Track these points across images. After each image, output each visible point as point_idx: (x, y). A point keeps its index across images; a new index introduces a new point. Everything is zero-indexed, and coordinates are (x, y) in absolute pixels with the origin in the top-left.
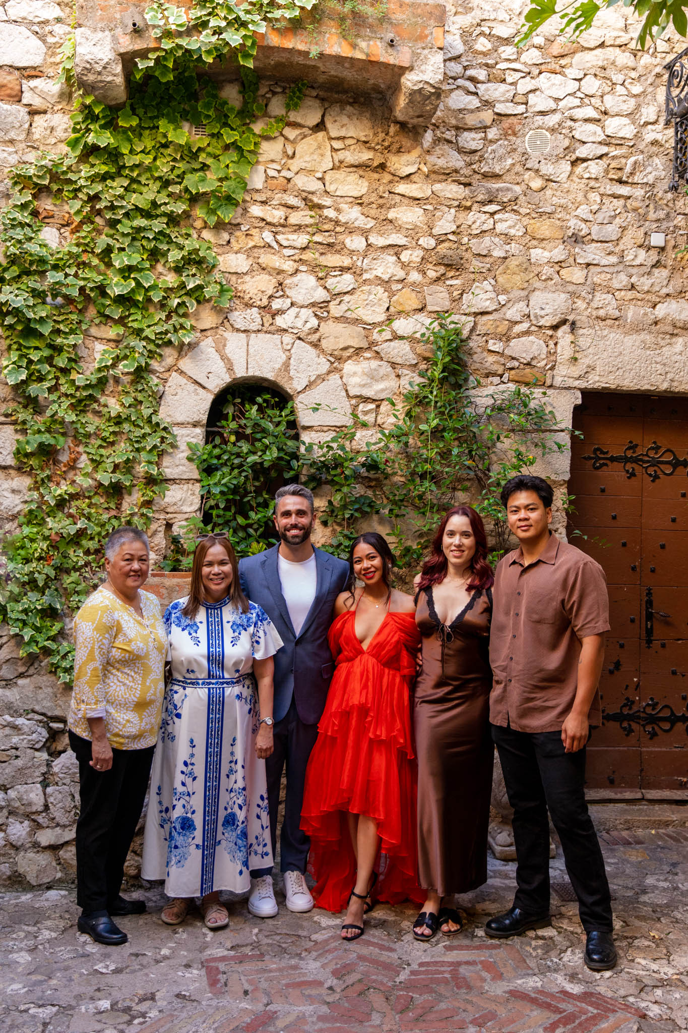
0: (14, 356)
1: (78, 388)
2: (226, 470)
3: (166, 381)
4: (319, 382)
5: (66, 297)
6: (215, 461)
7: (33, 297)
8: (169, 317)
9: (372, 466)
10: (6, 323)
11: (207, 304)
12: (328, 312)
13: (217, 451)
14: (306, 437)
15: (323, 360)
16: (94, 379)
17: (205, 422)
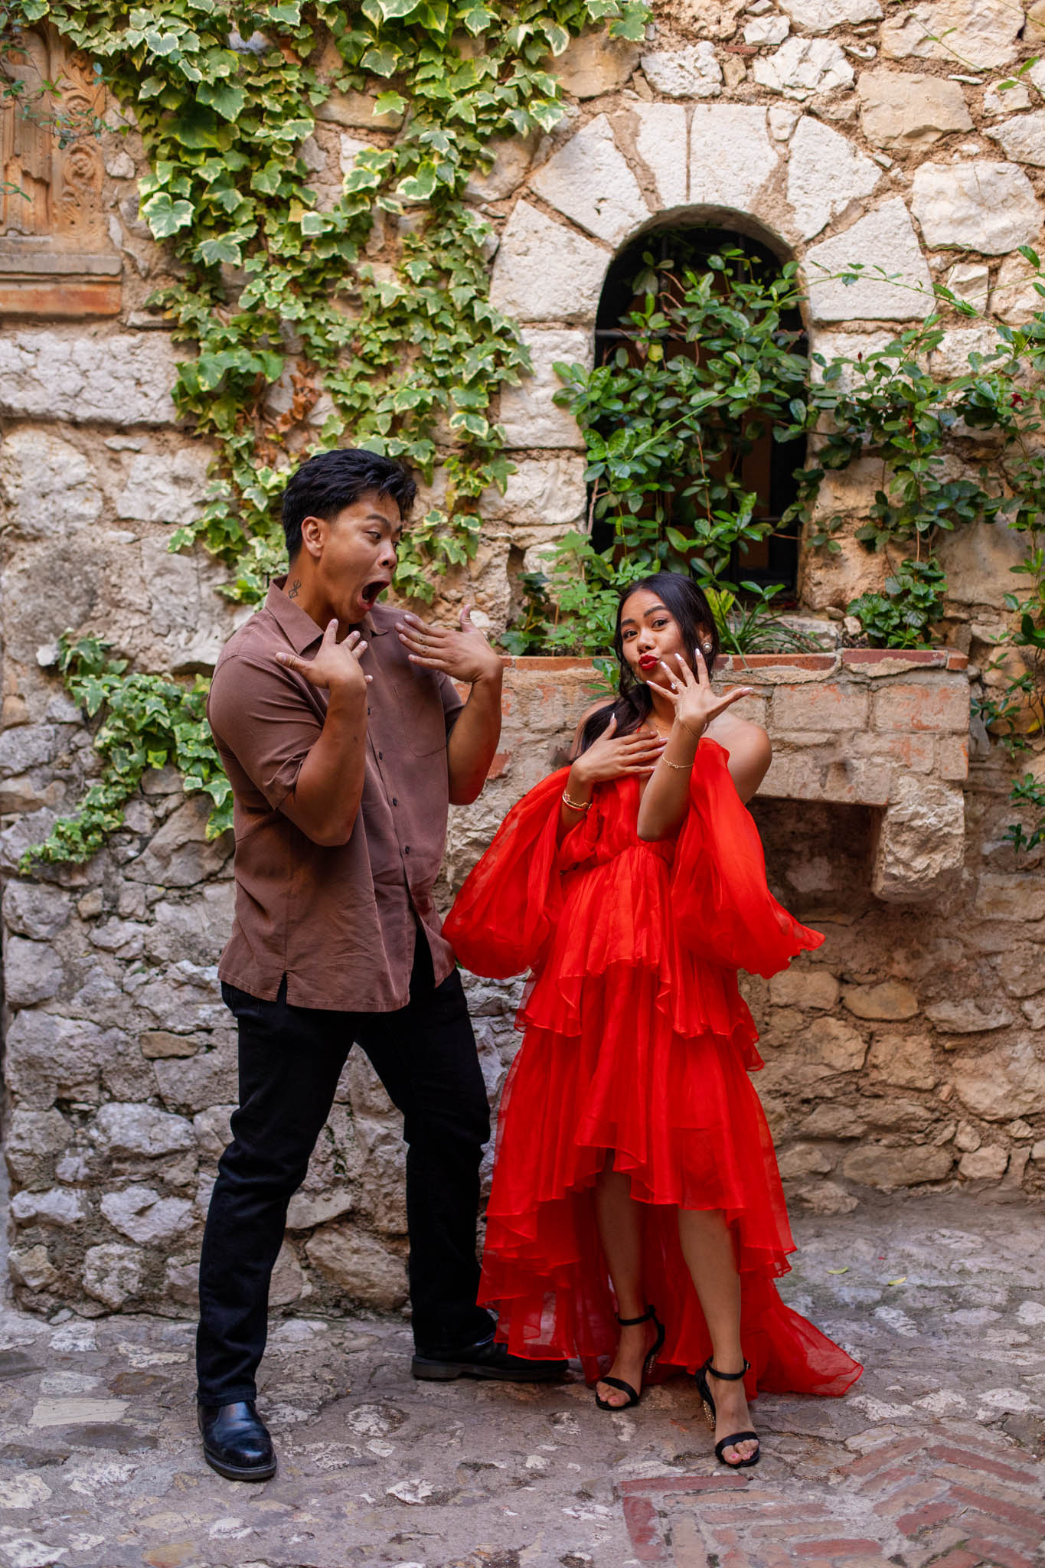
0: (164, 172)
1: (306, 243)
2: (642, 425)
3: (502, 221)
4: (855, 214)
5: (273, 30)
6: (617, 406)
7: (198, 32)
8: (506, 70)
9: (980, 411)
10: (141, 96)
11: (593, 37)
12: (878, 47)
13: (621, 384)
14: (825, 346)
15: (864, 162)
16: (341, 221)
17: (593, 315)
